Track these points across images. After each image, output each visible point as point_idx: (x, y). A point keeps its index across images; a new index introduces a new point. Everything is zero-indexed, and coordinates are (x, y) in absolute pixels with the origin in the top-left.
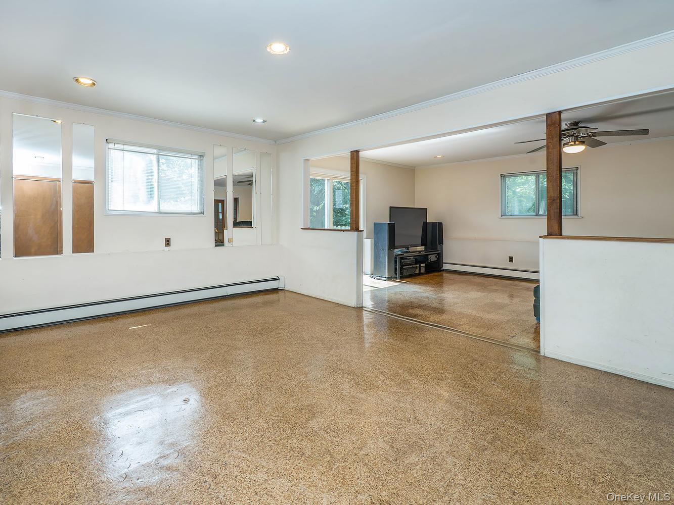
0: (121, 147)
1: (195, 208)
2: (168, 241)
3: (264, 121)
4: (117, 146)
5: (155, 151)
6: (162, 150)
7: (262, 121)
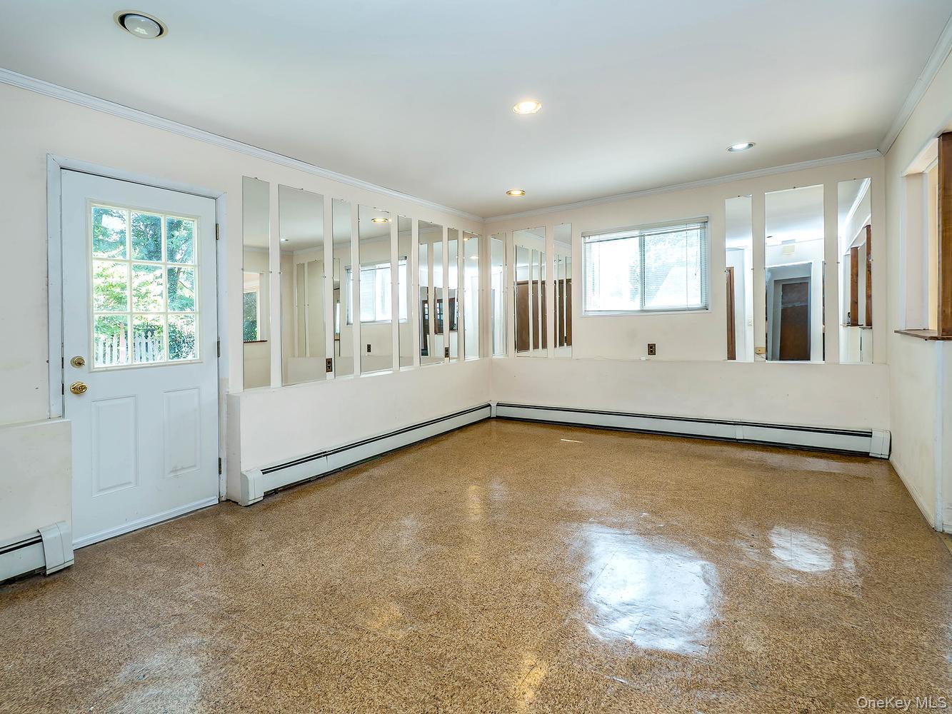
0: (597, 238)
1: (696, 301)
2: (651, 347)
3: (750, 145)
4: (592, 238)
5: (637, 233)
6: (645, 228)
7: (746, 145)
